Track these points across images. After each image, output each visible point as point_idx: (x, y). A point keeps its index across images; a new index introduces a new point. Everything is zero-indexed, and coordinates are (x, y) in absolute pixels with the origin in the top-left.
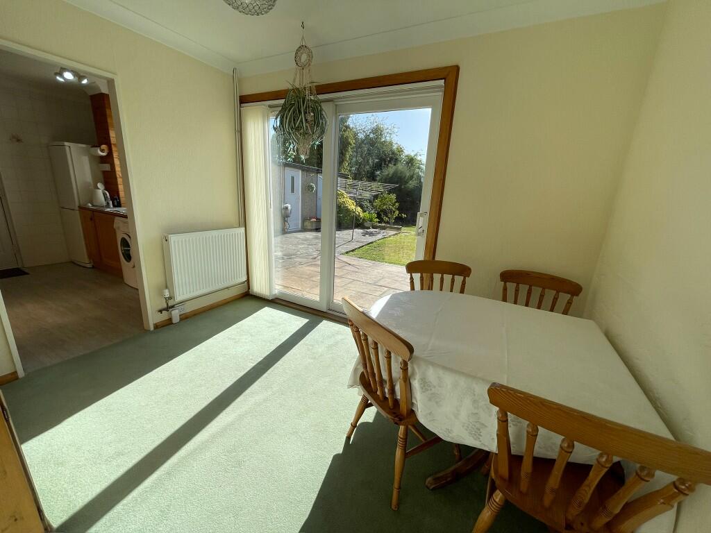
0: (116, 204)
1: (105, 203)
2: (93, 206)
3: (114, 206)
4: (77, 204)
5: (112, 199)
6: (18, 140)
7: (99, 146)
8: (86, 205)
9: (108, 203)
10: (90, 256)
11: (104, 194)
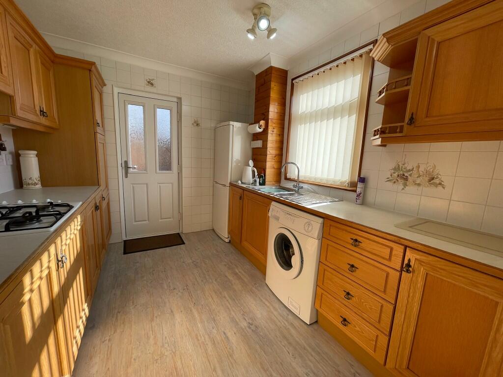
0: (261, 182)
1: (251, 181)
2: (242, 183)
3: (260, 184)
4: (229, 181)
5: (260, 177)
6: (197, 125)
7: (258, 122)
8: (237, 182)
9: (255, 181)
10: (230, 232)
11: (253, 172)
